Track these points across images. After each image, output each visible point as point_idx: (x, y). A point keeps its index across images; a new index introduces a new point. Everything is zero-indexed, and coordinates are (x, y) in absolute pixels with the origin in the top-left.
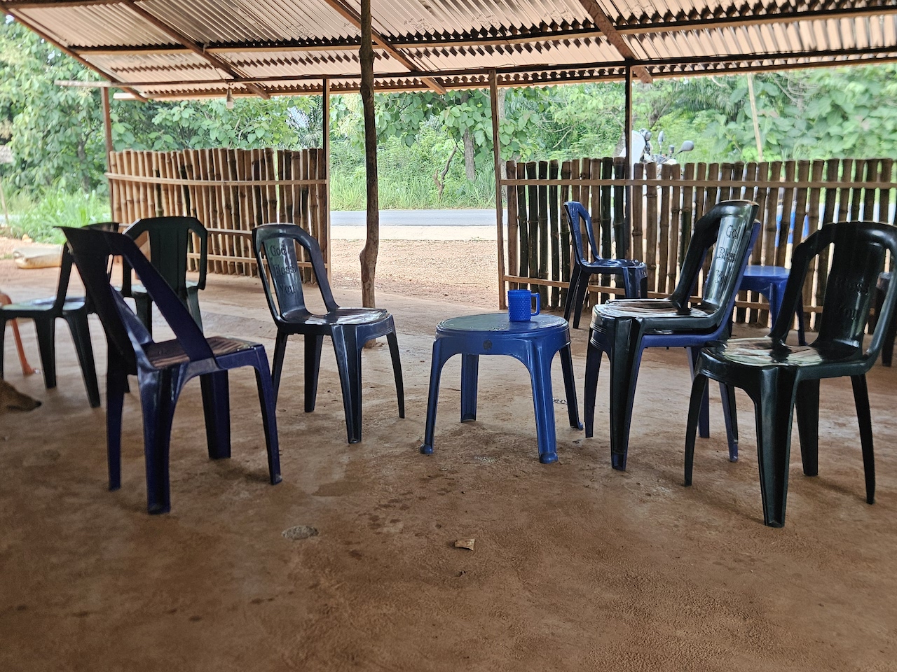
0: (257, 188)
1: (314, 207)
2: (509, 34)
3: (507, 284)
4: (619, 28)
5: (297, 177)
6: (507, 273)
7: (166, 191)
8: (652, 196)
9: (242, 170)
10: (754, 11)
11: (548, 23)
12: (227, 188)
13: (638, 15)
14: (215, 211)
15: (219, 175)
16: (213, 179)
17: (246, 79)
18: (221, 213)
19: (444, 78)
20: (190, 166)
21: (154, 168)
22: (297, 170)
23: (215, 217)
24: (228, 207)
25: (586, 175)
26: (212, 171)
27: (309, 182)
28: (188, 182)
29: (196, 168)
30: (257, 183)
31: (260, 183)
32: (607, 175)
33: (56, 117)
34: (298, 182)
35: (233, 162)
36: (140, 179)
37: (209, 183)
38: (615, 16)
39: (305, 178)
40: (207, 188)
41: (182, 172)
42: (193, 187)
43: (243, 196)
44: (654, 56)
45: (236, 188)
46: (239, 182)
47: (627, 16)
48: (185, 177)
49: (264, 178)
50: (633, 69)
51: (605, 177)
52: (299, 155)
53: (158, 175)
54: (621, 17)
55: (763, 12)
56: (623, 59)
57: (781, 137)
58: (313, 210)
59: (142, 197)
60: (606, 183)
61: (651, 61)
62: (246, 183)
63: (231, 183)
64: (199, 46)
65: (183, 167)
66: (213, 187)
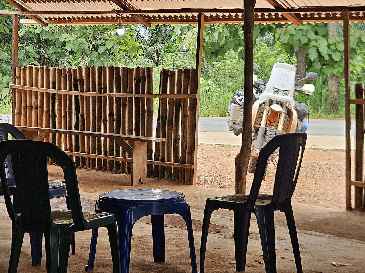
0: (137, 99)
1: (185, 117)
3: (353, 188)
5: (172, 92)
6: (353, 179)
7: (60, 99)
9: (125, 84)
12: (111, 99)
14: (100, 117)
15: (105, 88)
16: (100, 91)
17: (136, 11)
18: (105, 120)
19: (302, 13)
20: (82, 80)
21: (51, 81)
22: (172, 86)
23: (99, 122)
24: (111, 114)
26: (100, 84)
27: (182, 96)
28: (79, 93)
29: (86, 82)
30: (137, 96)
31: (140, 95)
34: (172, 96)
35: (118, 78)
36: (39, 89)
37: (97, 94)
39: (179, 92)
40: (94, 98)
41: (74, 84)
42: (83, 97)
43: (124, 106)
45: (118, 99)
46: (122, 95)
48: (76, 89)
49: (143, 92)
52: (175, 74)
53: (54, 87)
58: (184, 119)
59: (39, 104)
62: (128, 95)
63: (115, 94)
65: (76, 81)
66: (100, 98)
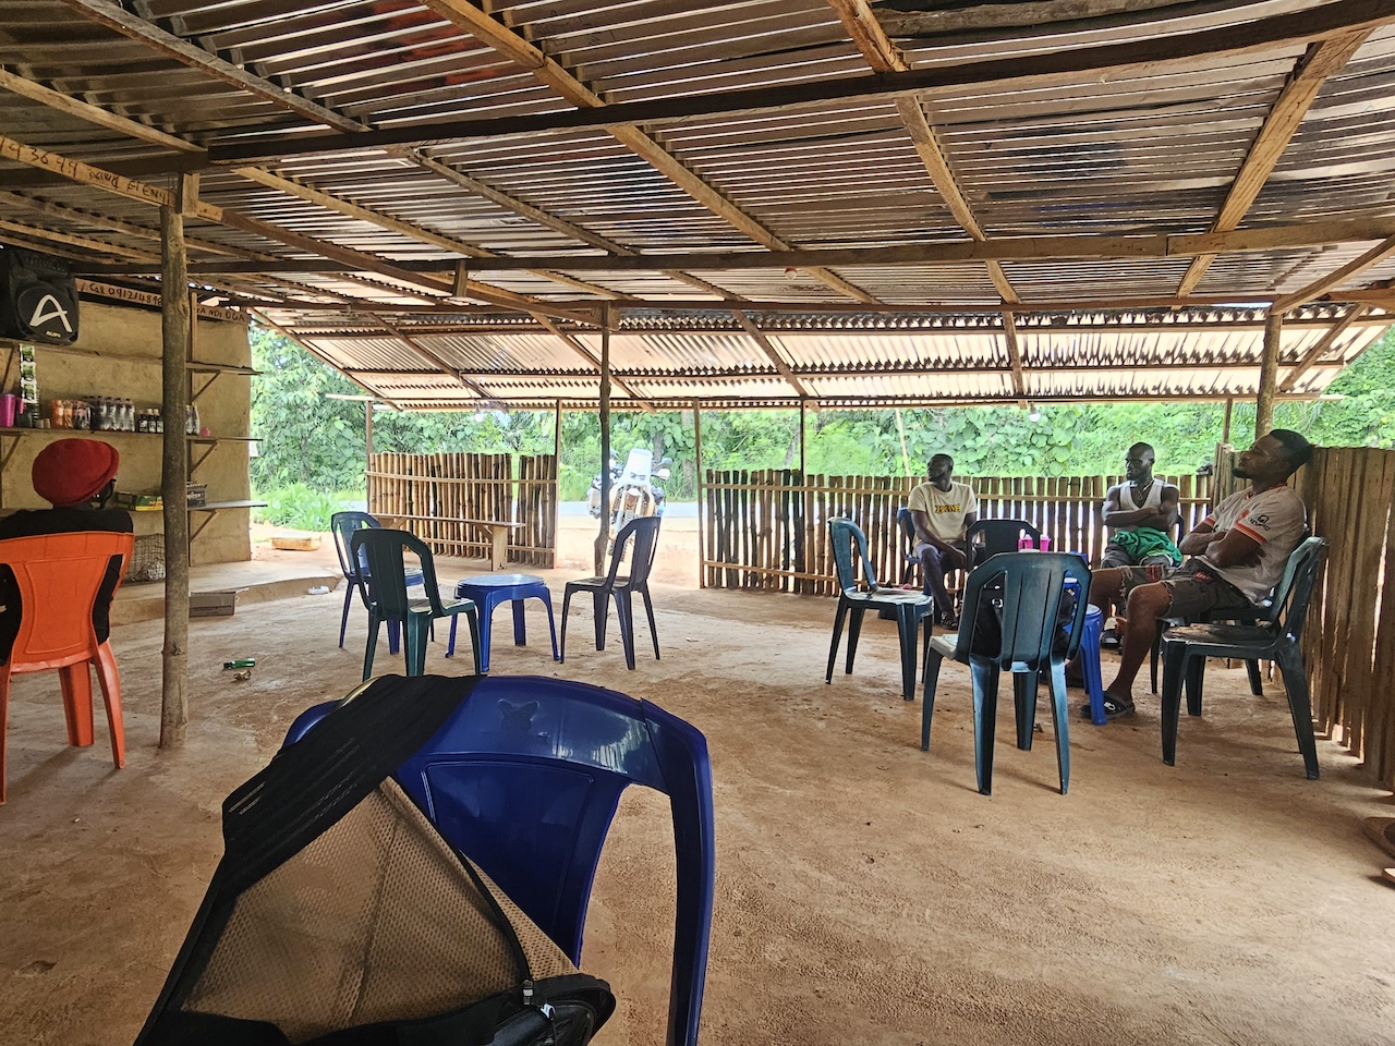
0: (496, 485)
1: (544, 502)
2: (710, 373)
3: (706, 567)
4: (795, 373)
5: (531, 477)
6: (706, 559)
7: (417, 486)
8: (822, 499)
9: (484, 471)
10: (895, 366)
11: (741, 366)
12: (470, 485)
13: (809, 364)
14: (458, 503)
15: (463, 474)
16: (458, 478)
17: (492, 398)
18: (464, 506)
19: (656, 402)
20: (439, 467)
21: (408, 467)
22: (531, 472)
23: (458, 508)
24: (470, 500)
25: (770, 482)
26: (458, 470)
27: (541, 482)
28: (436, 480)
29: (444, 468)
30: (496, 481)
31: (499, 481)
32: (786, 483)
33: (283, 414)
34: (531, 481)
35: (477, 464)
36: (395, 476)
37: (455, 480)
38: (792, 364)
39: (538, 478)
40: (452, 484)
41: (432, 471)
42: (441, 484)
43: (484, 492)
44: (822, 394)
45: (477, 485)
46: (480, 481)
47: (801, 365)
48: (434, 476)
49: (502, 478)
50: (806, 402)
51: (785, 484)
52: (534, 460)
53: (411, 474)
54: (796, 365)
55: (901, 367)
56: (798, 395)
57: (925, 448)
58: (544, 504)
59: (395, 491)
60: (786, 489)
61: (820, 398)
62: (487, 481)
63: (474, 481)
64: (456, 372)
65: (433, 467)
66: (458, 484)
